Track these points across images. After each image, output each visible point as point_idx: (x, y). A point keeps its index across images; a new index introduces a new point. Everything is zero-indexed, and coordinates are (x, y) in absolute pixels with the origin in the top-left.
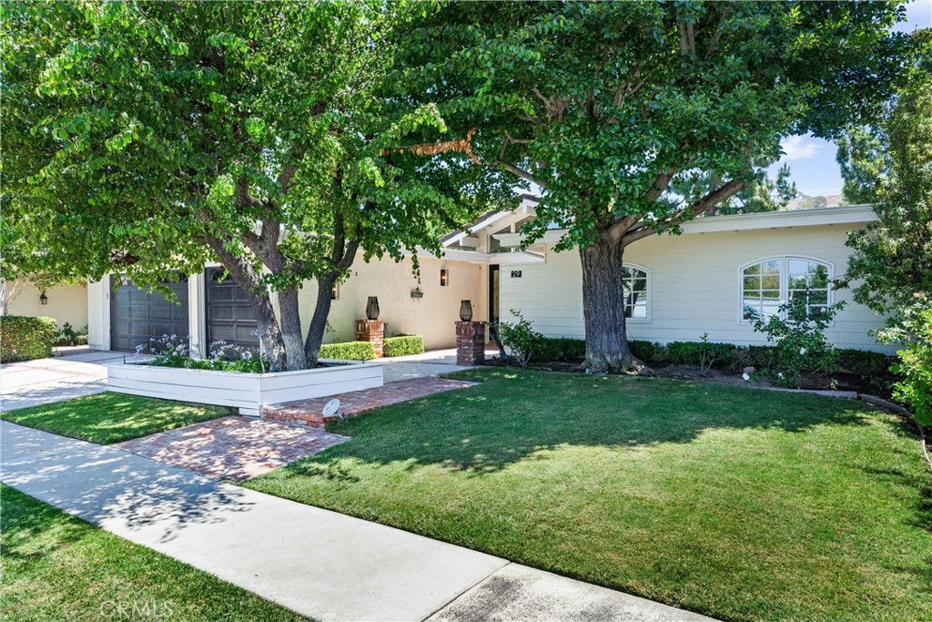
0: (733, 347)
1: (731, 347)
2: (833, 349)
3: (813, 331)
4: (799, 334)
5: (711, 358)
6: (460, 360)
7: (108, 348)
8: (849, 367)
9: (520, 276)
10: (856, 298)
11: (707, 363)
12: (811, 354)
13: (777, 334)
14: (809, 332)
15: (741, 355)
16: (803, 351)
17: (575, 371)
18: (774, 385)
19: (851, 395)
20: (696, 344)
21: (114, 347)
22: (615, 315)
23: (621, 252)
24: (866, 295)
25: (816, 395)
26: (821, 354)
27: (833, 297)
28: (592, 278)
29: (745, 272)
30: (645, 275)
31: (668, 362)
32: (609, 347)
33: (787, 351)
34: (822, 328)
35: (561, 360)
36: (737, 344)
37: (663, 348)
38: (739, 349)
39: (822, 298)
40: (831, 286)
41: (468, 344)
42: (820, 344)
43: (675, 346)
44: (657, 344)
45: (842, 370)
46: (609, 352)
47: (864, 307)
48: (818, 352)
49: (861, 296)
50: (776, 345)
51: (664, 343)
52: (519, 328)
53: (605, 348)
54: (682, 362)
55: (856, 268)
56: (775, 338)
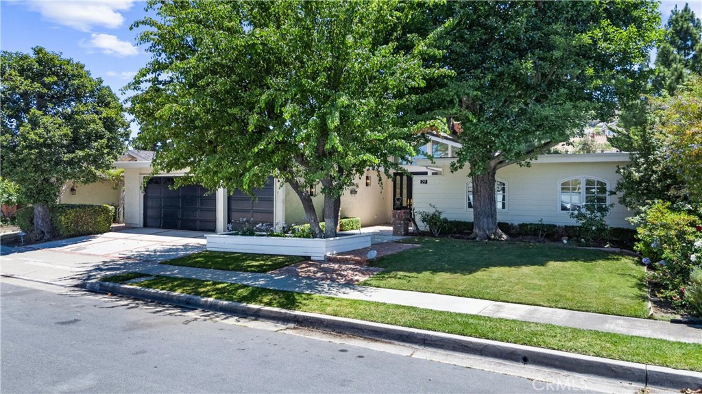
0: (556, 226)
1: (555, 226)
2: (609, 227)
3: (598, 218)
4: (592, 219)
5: (544, 232)
6: (395, 233)
7: (142, 225)
8: (618, 237)
9: (426, 183)
10: (620, 202)
11: (542, 235)
12: (598, 229)
13: (581, 220)
14: (597, 218)
15: (561, 230)
16: (594, 228)
17: (468, 239)
18: (579, 246)
19: (617, 250)
20: (535, 225)
21: (146, 225)
22: (491, 208)
23: (495, 173)
24: (625, 200)
25: (601, 250)
26: (604, 230)
27: (610, 199)
28: (479, 188)
29: (562, 184)
30: (504, 184)
31: (519, 234)
32: (488, 226)
33: (586, 228)
34: (603, 216)
35: (454, 233)
36: (558, 225)
37: (516, 226)
38: (559, 227)
39: (603, 200)
40: (608, 193)
41: (400, 224)
42: (602, 225)
43: (523, 226)
44: (512, 224)
45: (614, 239)
46: (488, 229)
47: (623, 206)
48: (602, 229)
49: (623, 201)
50: (580, 225)
51: (516, 224)
52: (434, 214)
53: (485, 226)
54: (527, 234)
55: (620, 187)
56: (580, 222)
